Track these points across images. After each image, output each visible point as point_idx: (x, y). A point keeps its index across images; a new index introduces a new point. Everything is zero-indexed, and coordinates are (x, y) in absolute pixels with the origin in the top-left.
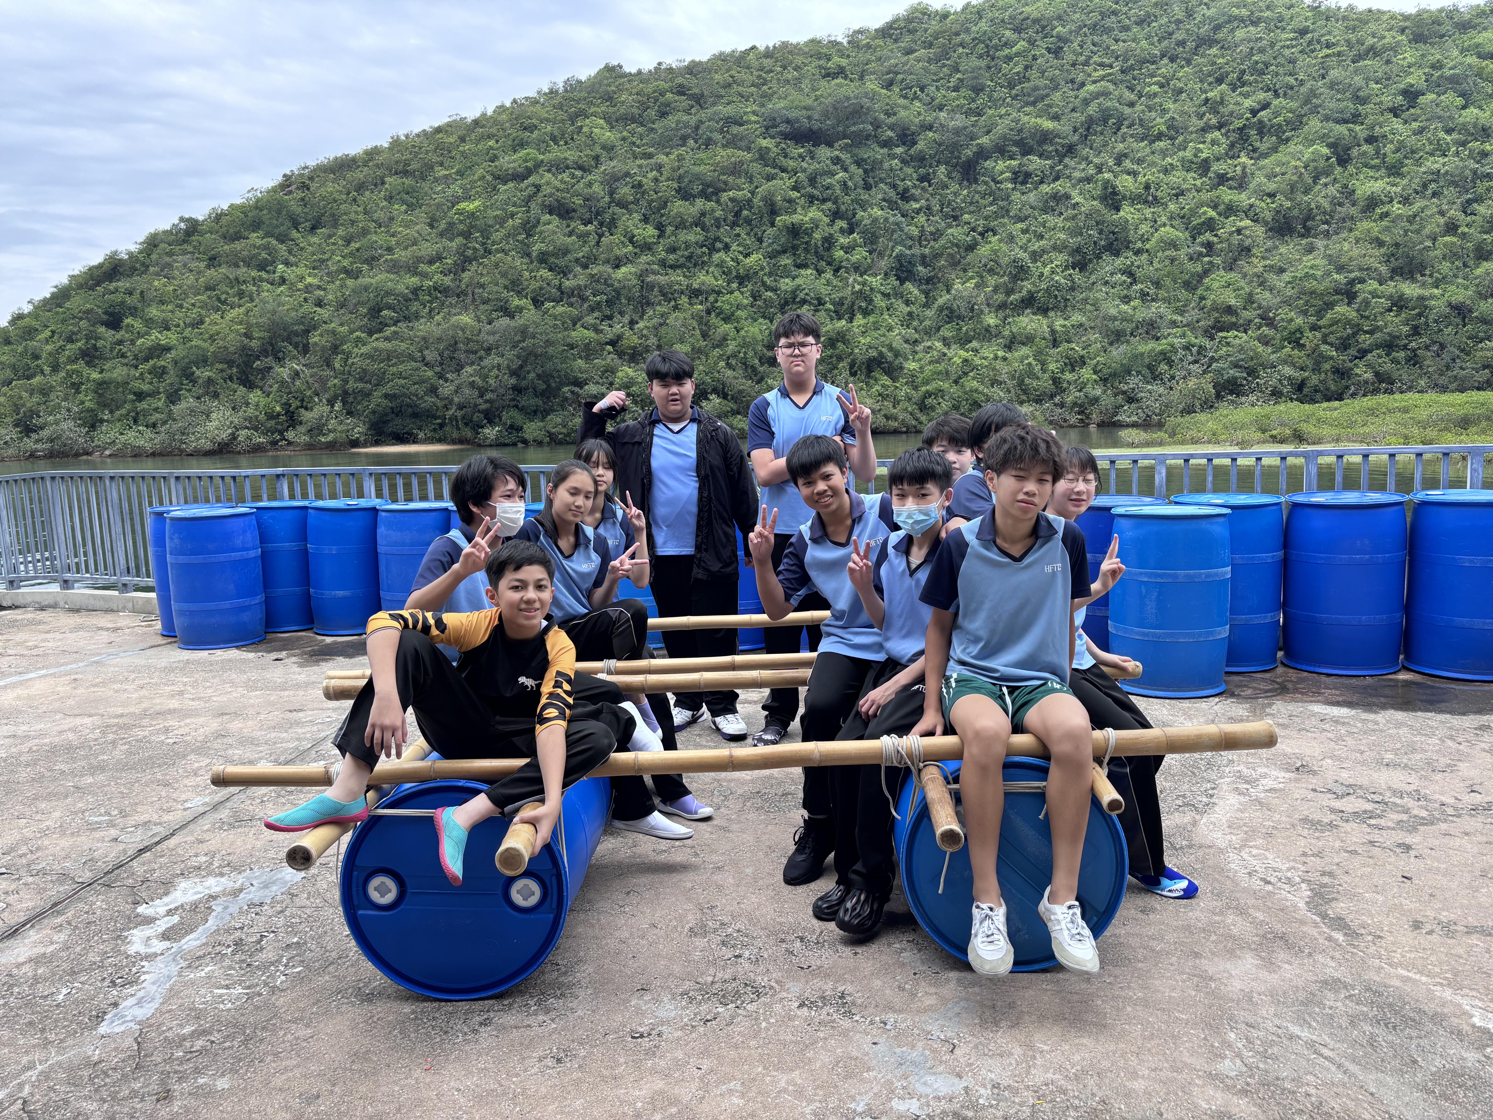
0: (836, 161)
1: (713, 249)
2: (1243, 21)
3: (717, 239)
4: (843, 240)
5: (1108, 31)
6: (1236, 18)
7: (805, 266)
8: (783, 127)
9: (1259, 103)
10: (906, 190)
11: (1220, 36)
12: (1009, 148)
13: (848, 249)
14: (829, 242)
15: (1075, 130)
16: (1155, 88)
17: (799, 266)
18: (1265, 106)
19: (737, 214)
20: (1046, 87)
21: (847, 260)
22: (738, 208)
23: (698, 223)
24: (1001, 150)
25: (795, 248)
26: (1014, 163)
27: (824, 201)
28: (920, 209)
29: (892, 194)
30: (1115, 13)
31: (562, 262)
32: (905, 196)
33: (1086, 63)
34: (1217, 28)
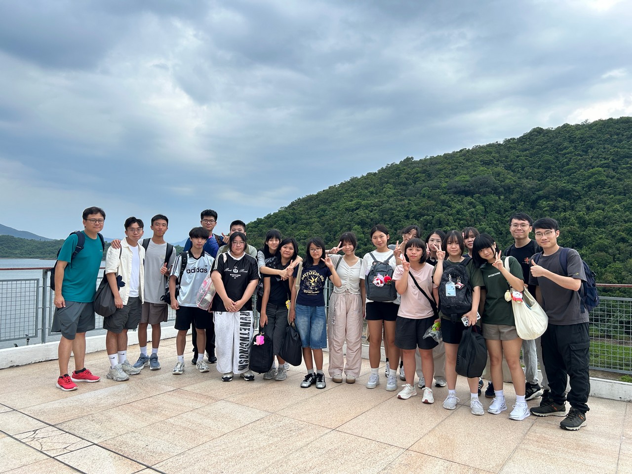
0: (470, 203)
5: (611, 142)
8: (454, 190)
12: (551, 196)
15: (583, 188)
22: (426, 223)
24: (547, 198)
26: (551, 203)
30: (618, 134)
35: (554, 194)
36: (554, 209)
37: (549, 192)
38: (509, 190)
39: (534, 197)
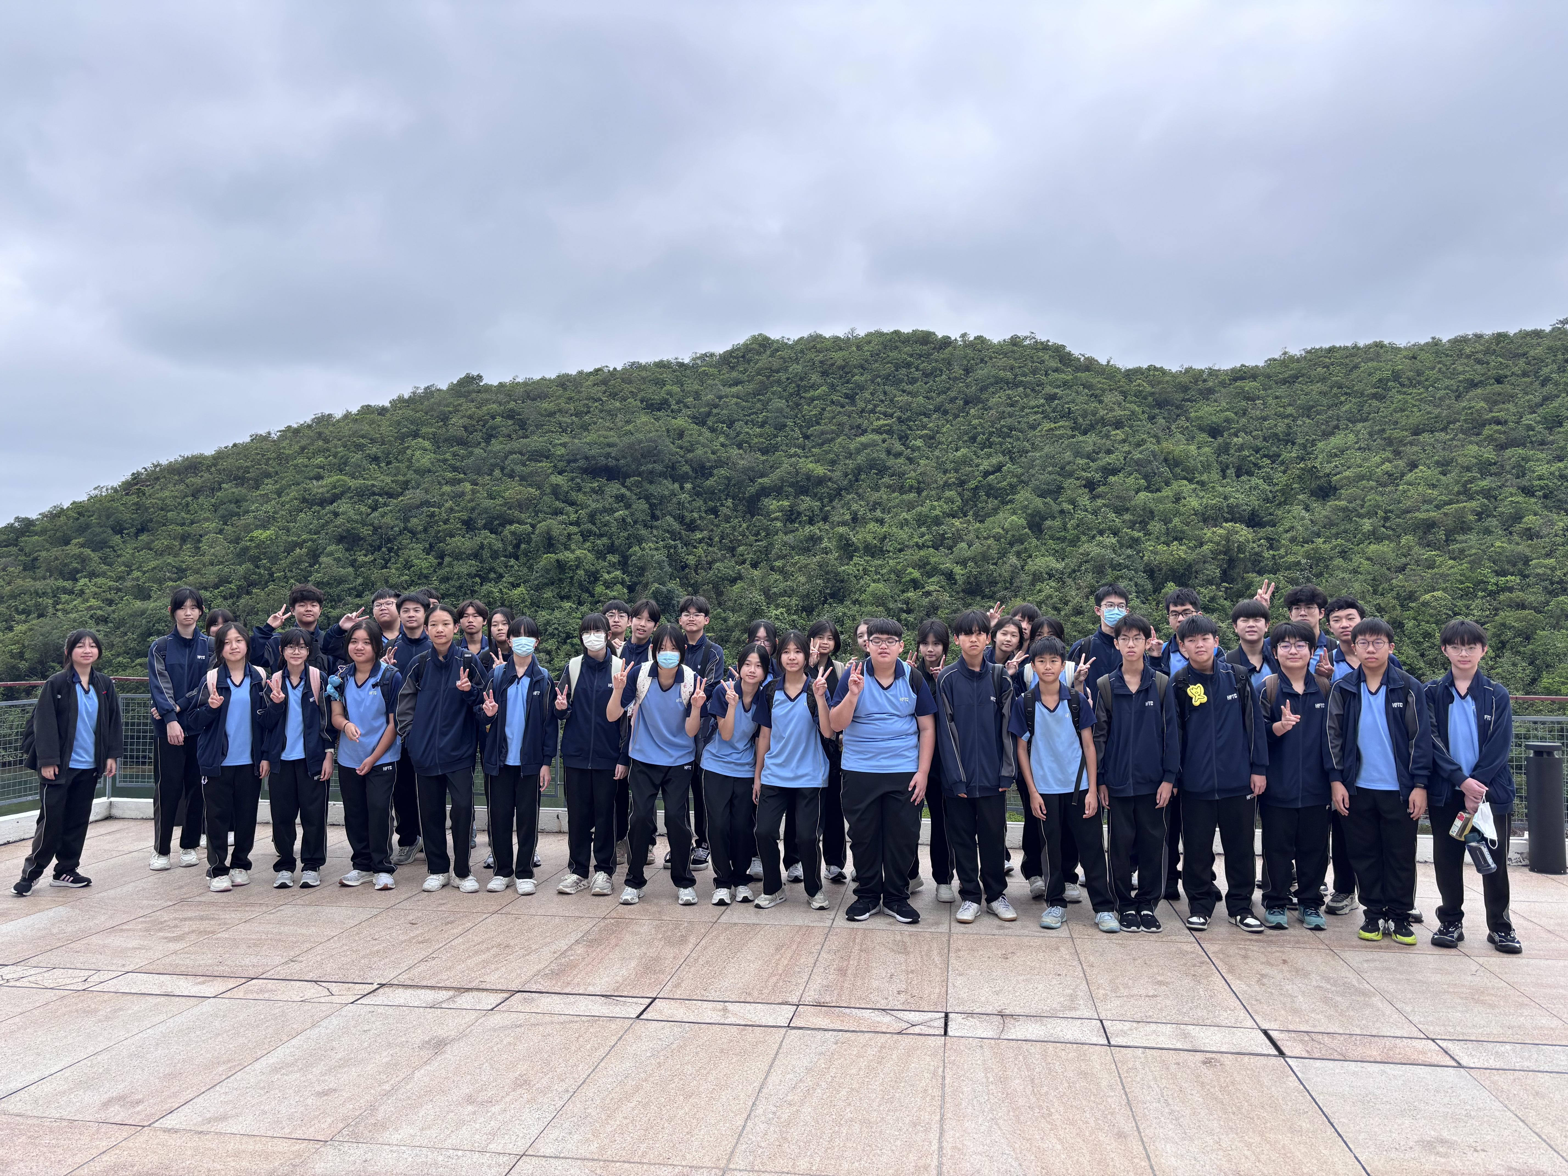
0: (620, 498)
1: (484, 580)
2: (1007, 383)
3: (492, 569)
4: (606, 576)
5: (897, 382)
6: (1002, 379)
7: (567, 598)
8: (582, 463)
9: (993, 466)
10: (693, 521)
11: (984, 396)
12: (786, 489)
13: (608, 585)
14: (594, 577)
15: (846, 475)
16: (919, 443)
17: (562, 598)
18: (998, 468)
19: (517, 546)
20: (833, 432)
21: (606, 594)
22: (519, 540)
23: (476, 555)
24: (777, 491)
25: (561, 580)
26: (786, 503)
27: (601, 536)
28: (703, 539)
29: (676, 526)
30: (908, 365)
31: (334, 591)
32: (692, 527)
33: (873, 411)
34: (983, 389)
35: (792, 485)
36: (791, 516)
37: (782, 480)
38: (702, 470)
39: (752, 490)
